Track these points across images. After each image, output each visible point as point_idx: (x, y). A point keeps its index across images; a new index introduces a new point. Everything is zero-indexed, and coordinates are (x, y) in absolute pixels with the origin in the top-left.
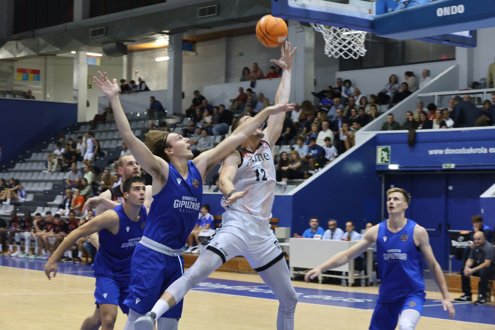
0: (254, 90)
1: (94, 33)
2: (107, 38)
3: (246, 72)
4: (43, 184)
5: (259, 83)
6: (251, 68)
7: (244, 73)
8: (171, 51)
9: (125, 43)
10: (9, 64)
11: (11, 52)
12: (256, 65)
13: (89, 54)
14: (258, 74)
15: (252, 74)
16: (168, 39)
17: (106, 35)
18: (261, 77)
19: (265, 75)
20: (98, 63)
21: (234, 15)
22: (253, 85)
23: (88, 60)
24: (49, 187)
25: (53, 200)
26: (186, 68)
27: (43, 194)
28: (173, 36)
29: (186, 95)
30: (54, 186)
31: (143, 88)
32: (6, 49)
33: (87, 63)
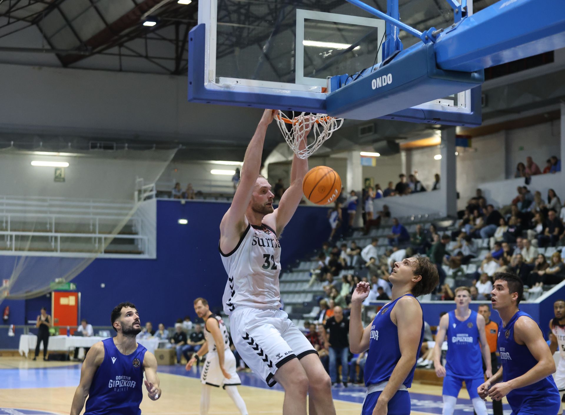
0: (529, 187)
1: (364, 131)
2: (376, 136)
3: (521, 168)
4: (303, 295)
5: (535, 179)
6: (526, 164)
7: (518, 169)
8: (443, 148)
9: (397, 141)
10: (283, 168)
11: (283, 154)
12: (530, 160)
13: (363, 153)
14: (533, 169)
15: (527, 170)
16: (440, 135)
17: (376, 132)
18: (537, 172)
19: (542, 170)
20: (373, 163)
21: (502, 105)
22: (527, 182)
23: (362, 160)
24: (309, 298)
25: (309, 312)
26: (459, 166)
27: (301, 307)
28: (445, 131)
29: (461, 195)
30: (314, 297)
31: (419, 188)
32: (278, 151)
33: (361, 163)
